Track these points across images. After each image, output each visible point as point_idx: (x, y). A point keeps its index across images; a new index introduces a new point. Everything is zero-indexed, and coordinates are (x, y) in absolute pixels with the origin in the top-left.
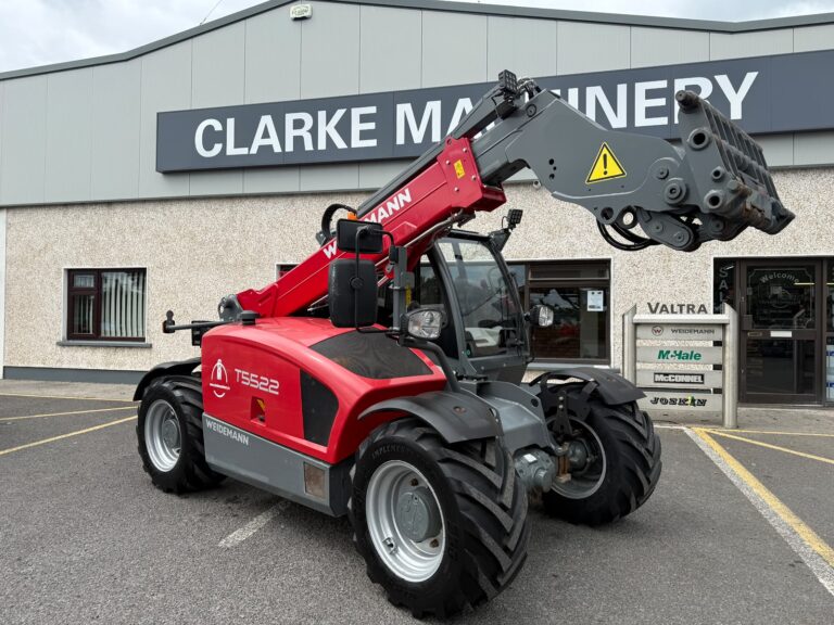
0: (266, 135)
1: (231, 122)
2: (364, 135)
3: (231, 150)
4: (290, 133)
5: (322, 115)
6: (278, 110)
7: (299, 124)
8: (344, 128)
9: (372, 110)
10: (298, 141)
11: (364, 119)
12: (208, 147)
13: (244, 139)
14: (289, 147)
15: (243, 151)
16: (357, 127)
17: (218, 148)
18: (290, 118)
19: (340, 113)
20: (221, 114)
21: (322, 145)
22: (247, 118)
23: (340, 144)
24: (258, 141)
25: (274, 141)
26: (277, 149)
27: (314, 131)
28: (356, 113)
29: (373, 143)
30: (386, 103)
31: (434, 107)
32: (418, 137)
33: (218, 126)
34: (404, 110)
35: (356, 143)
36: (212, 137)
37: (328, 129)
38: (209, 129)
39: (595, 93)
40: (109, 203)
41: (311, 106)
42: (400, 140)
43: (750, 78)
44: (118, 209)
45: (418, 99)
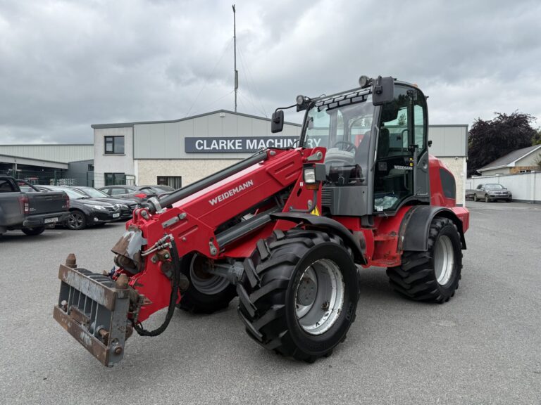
0: (214, 145)
1: (205, 141)
2: (239, 146)
3: (205, 148)
4: (221, 145)
5: (229, 141)
6: (218, 139)
7: (223, 143)
8: (234, 144)
9: (241, 141)
10: (223, 147)
11: (239, 143)
12: (199, 147)
13: (209, 145)
14: (220, 148)
15: (208, 148)
16: (237, 144)
17: (202, 147)
18: (220, 141)
19: (233, 141)
20: (203, 139)
21: (229, 148)
22: (209, 141)
23: (233, 148)
24: (212, 146)
25: (216, 146)
26: (217, 148)
27: (227, 145)
28: (237, 141)
29: (241, 148)
30: (244, 139)
31: (255, 141)
32: (252, 148)
33: (202, 142)
34: (248, 141)
35: (237, 148)
36: (200, 145)
37: (230, 144)
38: (199, 142)
39: (290, 140)
40: (170, 159)
41: (226, 139)
42: (247, 148)
43: (320, 139)
44: (173, 161)
45: (252, 139)
